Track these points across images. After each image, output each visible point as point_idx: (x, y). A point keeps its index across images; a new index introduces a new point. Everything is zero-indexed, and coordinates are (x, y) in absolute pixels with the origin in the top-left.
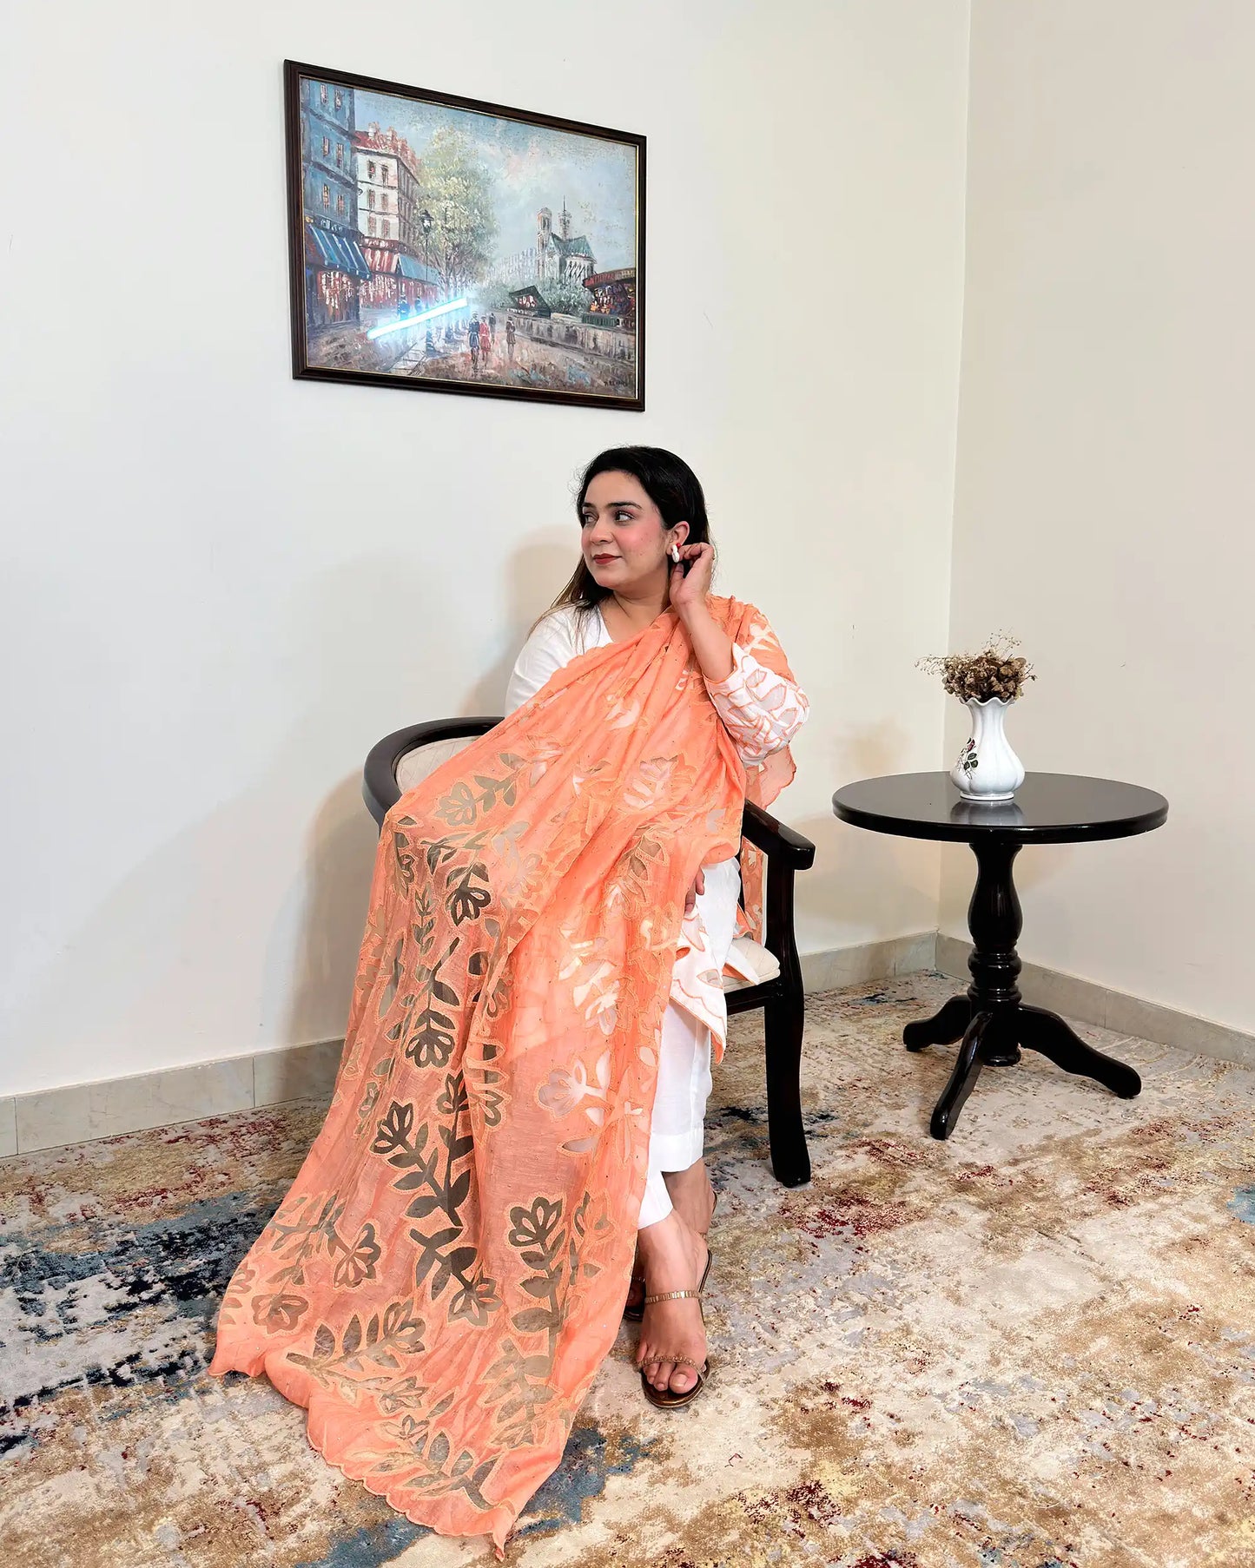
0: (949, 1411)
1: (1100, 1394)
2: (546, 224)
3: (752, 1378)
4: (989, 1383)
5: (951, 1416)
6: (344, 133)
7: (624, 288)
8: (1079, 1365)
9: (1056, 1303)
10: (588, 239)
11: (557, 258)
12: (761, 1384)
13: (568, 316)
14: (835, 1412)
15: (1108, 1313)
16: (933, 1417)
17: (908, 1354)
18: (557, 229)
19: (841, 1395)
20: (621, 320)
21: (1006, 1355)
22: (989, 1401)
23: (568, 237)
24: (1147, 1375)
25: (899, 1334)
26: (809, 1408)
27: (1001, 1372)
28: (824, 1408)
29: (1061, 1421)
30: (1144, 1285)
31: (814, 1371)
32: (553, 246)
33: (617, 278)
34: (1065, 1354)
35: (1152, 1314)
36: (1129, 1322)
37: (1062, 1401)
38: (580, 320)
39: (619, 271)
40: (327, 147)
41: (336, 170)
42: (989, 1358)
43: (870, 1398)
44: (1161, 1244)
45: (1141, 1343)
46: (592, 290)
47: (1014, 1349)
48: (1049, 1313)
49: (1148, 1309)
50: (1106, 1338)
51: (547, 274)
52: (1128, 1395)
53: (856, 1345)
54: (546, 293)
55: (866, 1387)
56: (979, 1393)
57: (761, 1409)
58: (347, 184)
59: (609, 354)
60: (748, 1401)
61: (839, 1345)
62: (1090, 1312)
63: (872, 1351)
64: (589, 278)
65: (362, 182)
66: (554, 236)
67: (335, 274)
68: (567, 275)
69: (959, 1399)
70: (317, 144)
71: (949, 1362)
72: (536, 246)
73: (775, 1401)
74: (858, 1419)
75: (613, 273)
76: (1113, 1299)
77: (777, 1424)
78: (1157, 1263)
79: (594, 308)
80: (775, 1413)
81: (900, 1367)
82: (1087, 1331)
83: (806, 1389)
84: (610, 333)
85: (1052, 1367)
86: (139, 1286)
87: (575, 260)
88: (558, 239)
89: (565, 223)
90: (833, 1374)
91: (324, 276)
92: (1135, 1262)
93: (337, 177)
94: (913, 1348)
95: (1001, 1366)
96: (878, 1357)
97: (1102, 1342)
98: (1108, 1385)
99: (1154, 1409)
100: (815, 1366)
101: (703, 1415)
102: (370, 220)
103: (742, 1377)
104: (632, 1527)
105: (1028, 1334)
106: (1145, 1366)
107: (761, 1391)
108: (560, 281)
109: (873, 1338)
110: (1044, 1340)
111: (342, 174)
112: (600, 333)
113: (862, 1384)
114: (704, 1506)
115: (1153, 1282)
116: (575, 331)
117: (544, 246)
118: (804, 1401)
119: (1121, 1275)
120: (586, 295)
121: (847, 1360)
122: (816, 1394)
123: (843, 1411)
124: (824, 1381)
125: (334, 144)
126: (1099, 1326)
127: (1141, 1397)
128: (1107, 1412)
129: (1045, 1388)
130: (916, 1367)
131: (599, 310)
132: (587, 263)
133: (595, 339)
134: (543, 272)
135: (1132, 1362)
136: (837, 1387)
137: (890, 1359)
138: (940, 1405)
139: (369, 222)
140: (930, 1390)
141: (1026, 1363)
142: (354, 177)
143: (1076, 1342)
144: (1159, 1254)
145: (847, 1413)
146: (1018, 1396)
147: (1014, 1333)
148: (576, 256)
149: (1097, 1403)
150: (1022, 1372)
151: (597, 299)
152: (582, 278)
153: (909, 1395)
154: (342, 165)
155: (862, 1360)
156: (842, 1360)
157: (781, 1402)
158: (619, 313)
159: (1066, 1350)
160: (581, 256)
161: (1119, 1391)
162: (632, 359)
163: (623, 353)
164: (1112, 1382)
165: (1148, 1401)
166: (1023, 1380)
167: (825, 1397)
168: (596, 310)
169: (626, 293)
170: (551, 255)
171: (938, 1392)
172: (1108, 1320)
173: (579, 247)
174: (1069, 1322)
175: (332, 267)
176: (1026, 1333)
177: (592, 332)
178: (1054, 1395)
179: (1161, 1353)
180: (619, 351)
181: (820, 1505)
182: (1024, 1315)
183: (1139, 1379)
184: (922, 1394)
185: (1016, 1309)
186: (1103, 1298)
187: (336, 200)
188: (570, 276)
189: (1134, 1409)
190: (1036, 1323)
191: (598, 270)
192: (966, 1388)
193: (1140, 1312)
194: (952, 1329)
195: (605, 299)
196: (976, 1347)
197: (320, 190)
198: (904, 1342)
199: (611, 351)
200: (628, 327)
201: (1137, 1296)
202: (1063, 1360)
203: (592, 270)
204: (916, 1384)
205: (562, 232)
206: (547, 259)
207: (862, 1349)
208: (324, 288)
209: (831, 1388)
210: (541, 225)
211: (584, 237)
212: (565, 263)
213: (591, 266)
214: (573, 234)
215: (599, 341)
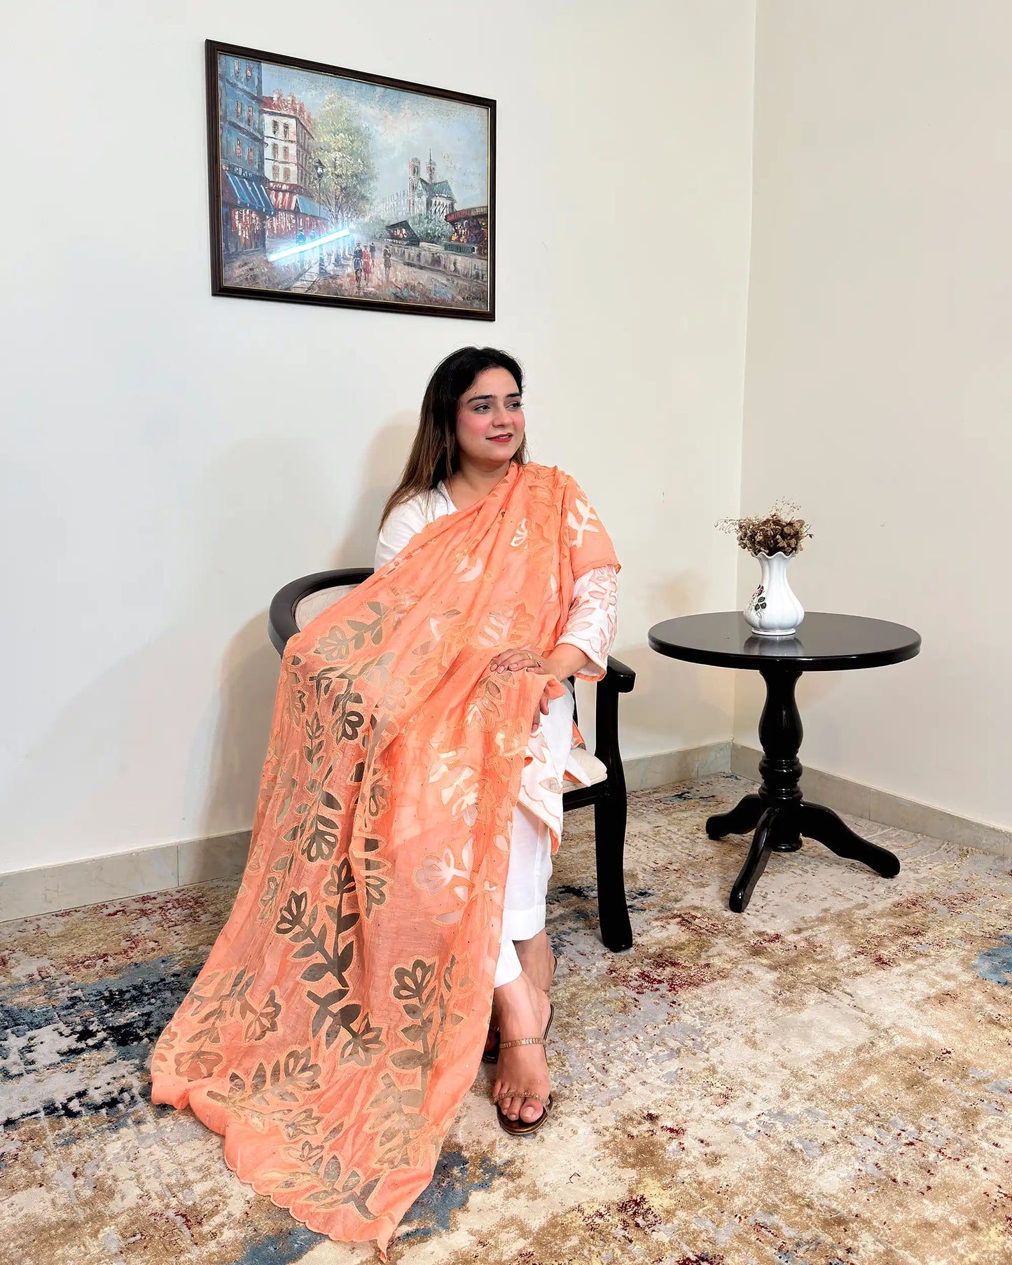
0: (748, 1136)
1: (872, 1123)
2: (416, 171)
3: (587, 1110)
4: (781, 1114)
5: (750, 1141)
6: (253, 98)
7: (478, 222)
8: (854, 1099)
9: (835, 1047)
10: (449, 183)
11: (424, 198)
12: (595, 1115)
13: (434, 245)
14: (655, 1138)
15: (877, 1056)
16: (736, 1142)
17: (714, 1090)
19: (660, 1123)
20: (476, 248)
21: (795, 1090)
22: (781, 1129)
23: (433, 181)
24: (909, 1106)
25: (706, 1073)
26: (634, 1134)
27: (791, 1105)
28: (647, 1135)
29: (840, 1145)
30: (905, 1032)
31: (637, 1104)
32: (421, 188)
33: (473, 214)
34: (842, 1090)
35: (913, 1056)
36: (894, 1063)
37: (840, 1129)
38: (443, 248)
39: (475, 209)
40: (239, 109)
41: (247, 127)
42: (780, 1093)
43: (684, 1126)
44: (919, 998)
45: (903, 1080)
46: (453, 223)
47: (801, 1085)
48: (829, 1055)
49: (910, 1052)
50: (876, 1076)
51: (417, 211)
52: (895, 1124)
53: (672, 1082)
54: (416, 226)
55: (680, 1117)
56: (772, 1122)
57: (595, 1136)
58: (256, 139)
59: (466, 276)
60: (584, 1129)
61: (659, 1082)
62: (862, 1054)
63: (685, 1087)
64: (450, 214)
65: (268, 137)
66: (422, 181)
67: (246, 211)
68: (433, 211)
69: (757, 1127)
70: (232, 108)
71: (748, 1096)
72: (408, 187)
73: (606, 1129)
74: (675, 1143)
75: (469, 210)
76: (881, 1044)
77: (608, 1148)
78: (915, 1014)
79: (454, 238)
80: (607, 1138)
81: (708, 1100)
82: (859, 1071)
83: (632, 1119)
84: (467, 258)
85: (833, 1101)
86: (85, 1034)
87: (439, 200)
88: (426, 183)
89: (431, 170)
90: (653, 1106)
91: (237, 213)
92: (898, 1013)
93: (248, 133)
94: (718, 1085)
95: (791, 1100)
96: (690, 1092)
97: (873, 1079)
98: (878, 1115)
99: (916, 1135)
100: (638, 1100)
101: (548, 1141)
102: (274, 168)
103: (578, 1109)
104: (491, 1235)
105: (812, 1073)
106: (908, 1099)
107: (595, 1121)
108: (427, 217)
109: (685, 1077)
110: (824, 1078)
111: (252, 130)
112: (459, 258)
113: (677, 1115)
114: (550, 1216)
115: (913, 1029)
116: (439, 257)
117: (414, 188)
118: (630, 1129)
119: (887, 1023)
120: (448, 228)
121: (664, 1095)
122: (640, 1123)
123: (662, 1137)
124: (646, 1112)
125: (246, 107)
126: (870, 1066)
127: (906, 1125)
128: (878, 1137)
129: (826, 1118)
130: (721, 1100)
131: (458, 240)
132: (448, 202)
133: (455, 264)
134: (414, 210)
135: (897, 1096)
136: (657, 1117)
137: (699, 1094)
138: (742, 1133)
139: (274, 169)
140: (733, 1119)
141: (810, 1097)
142: (262, 133)
143: (851, 1080)
144: (918, 1007)
145: (665, 1139)
146: (805, 1125)
147: (801, 1072)
148: (440, 196)
149: (869, 1130)
150: (808, 1104)
151: (457, 231)
152: (445, 214)
153: (715, 1123)
154: (252, 124)
155: (677, 1095)
156: (659, 1095)
157: (612, 1130)
158: (474, 243)
159: (844, 1086)
160: (444, 197)
161: (887, 1120)
162: (485, 279)
163: (477, 275)
164: (881, 1113)
165: (911, 1128)
166: (809, 1111)
167: (647, 1125)
168: (456, 240)
169: (480, 226)
170: (420, 196)
171: (739, 1121)
172: (877, 1061)
173: (442, 190)
174: (845, 1063)
175: (244, 206)
176: (810, 1071)
177: (453, 257)
178: (834, 1124)
179: (921, 1089)
180: (474, 273)
181: (644, 1216)
182: (808, 1057)
183: (902, 1109)
184: (727, 1122)
185: (802, 1053)
186: (872, 1043)
187: (247, 151)
188: (435, 212)
189: (899, 1135)
190: (818, 1063)
191: (457, 207)
192: (762, 1118)
193: (902, 1054)
194: (750, 1069)
195: (463, 231)
196: (769, 1085)
197: (234, 143)
198: (711, 1079)
199: (468, 273)
200: (482, 253)
201: (900, 1041)
202: (841, 1094)
203: (453, 208)
204: (721, 1115)
205: (428, 177)
206: (416, 199)
207: (677, 1086)
208: (237, 222)
209: (652, 1118)
210: (411, 172)
211: (446, 182)
212: (431, 202)
213: (452, 205)
214: (437, 179)
215: (458, 265)
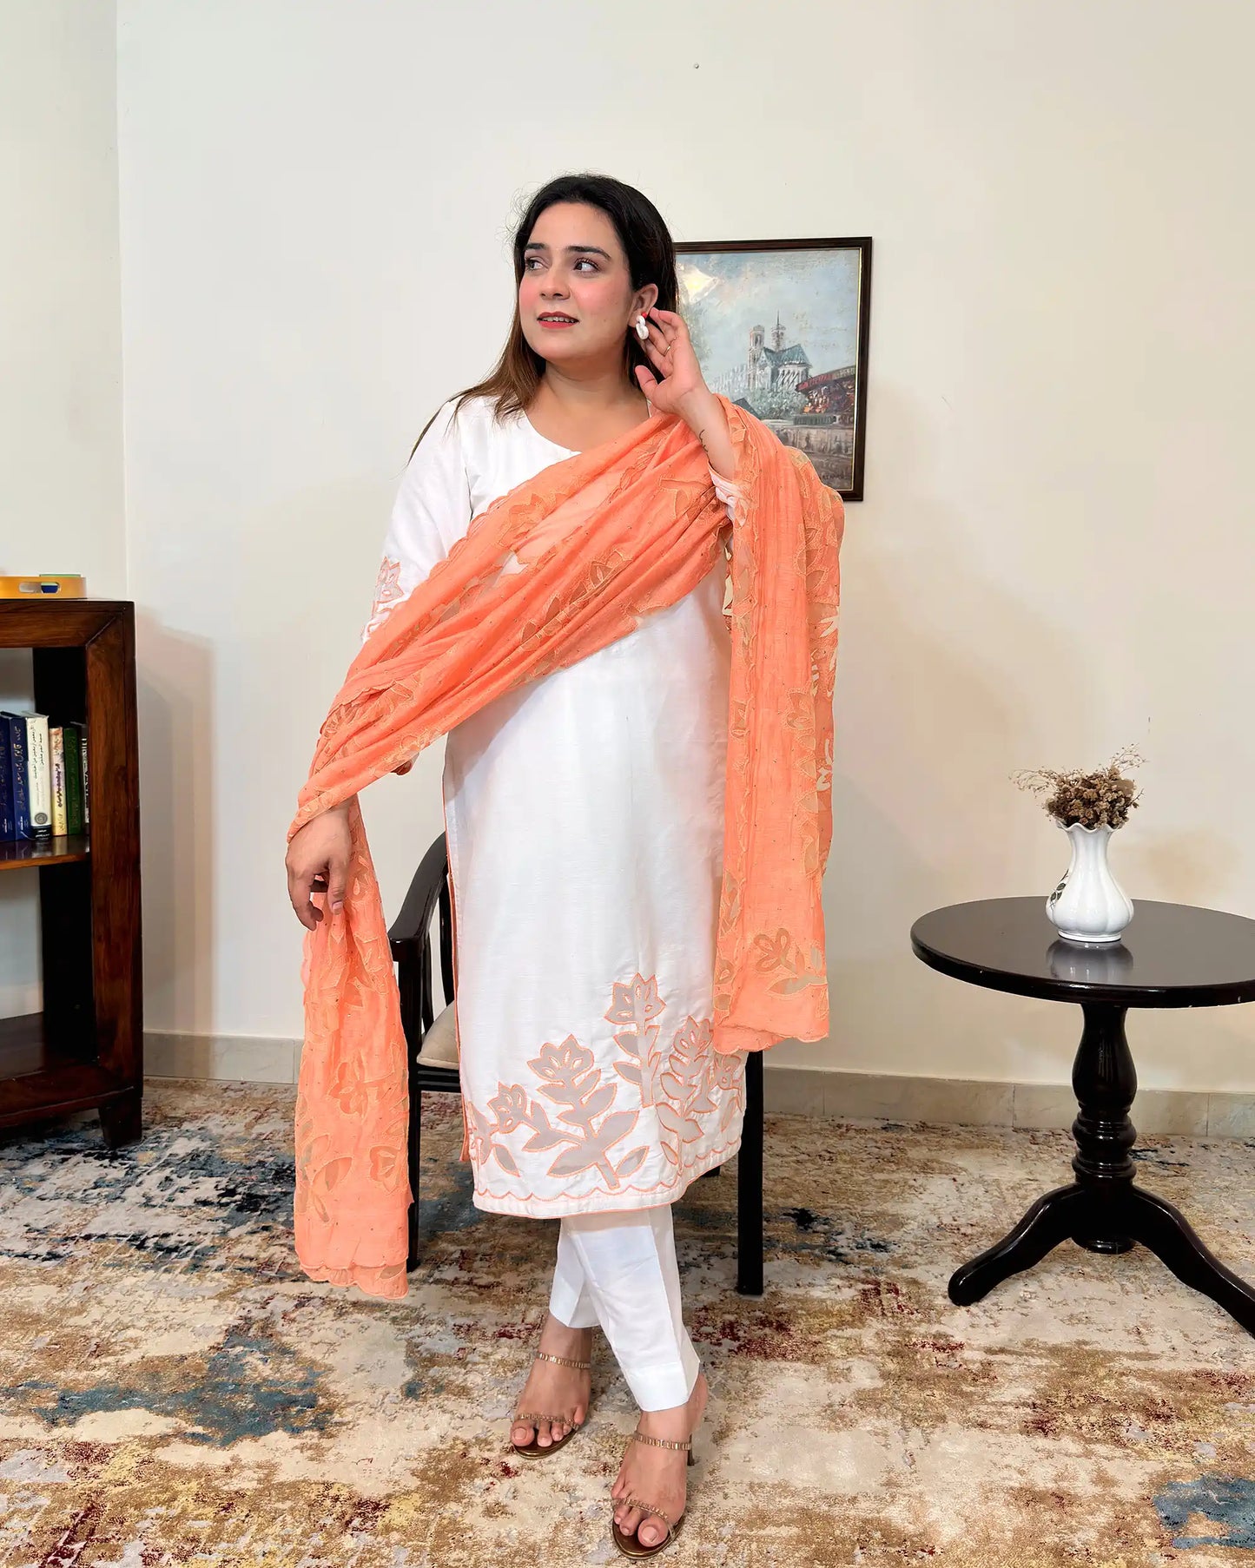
2: (758, 340)
7: (842, 386)
10: (803, 347)
11: (768, 370)
13: (780, 420)
18: (769, 343)
20: (838, 417)
23: (781, 349)
32: (765, 359)
33: (835, 377)
38: (792, 423)
39: (838, 371)
46: (806, 392)
51: (758, 385)
54: (756, 403)
59: (823, 450)
64: (803, 383)
66: (767, 350)
68: (780, 383)
72: (746, 359)
75: (830, 374)
79: (807, 410)
84: (824, 431)
86: (229, 1193)
87: (788, 368)
88: (771, 351)
89: (779, 337)
112: (813, 432)
116: (786, 434)
117: (755, 360)
120: (799, 399)
131: (813, 411)
133: (808, 439)
134: (754, 384)
148: (791, 364)
151: (811, 401)
152: (796, 384)
158: (836, 411)
160: (795, 364)
162: (849, 452)
163: (839, 449)
168: (810, 411)
169: (846, 390)
170: (762, 367)
173: (794, 355)
177: (805, 432)
180: (834, 446)
188: (783, 383)
191: (813, 373)
195: (821, 400)
199: (825, 448)
200: (846, 422)
203: (807, 373)
205: (774, 344)
206: (758, 372)
210: (752, 341)
211: (799, 346)
212: (778, 372)
213: (807, 371)
214: (786, 344)
215: (812, 439)
